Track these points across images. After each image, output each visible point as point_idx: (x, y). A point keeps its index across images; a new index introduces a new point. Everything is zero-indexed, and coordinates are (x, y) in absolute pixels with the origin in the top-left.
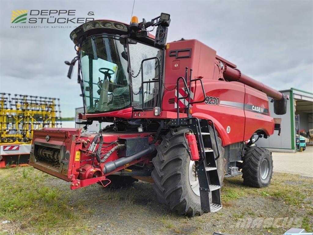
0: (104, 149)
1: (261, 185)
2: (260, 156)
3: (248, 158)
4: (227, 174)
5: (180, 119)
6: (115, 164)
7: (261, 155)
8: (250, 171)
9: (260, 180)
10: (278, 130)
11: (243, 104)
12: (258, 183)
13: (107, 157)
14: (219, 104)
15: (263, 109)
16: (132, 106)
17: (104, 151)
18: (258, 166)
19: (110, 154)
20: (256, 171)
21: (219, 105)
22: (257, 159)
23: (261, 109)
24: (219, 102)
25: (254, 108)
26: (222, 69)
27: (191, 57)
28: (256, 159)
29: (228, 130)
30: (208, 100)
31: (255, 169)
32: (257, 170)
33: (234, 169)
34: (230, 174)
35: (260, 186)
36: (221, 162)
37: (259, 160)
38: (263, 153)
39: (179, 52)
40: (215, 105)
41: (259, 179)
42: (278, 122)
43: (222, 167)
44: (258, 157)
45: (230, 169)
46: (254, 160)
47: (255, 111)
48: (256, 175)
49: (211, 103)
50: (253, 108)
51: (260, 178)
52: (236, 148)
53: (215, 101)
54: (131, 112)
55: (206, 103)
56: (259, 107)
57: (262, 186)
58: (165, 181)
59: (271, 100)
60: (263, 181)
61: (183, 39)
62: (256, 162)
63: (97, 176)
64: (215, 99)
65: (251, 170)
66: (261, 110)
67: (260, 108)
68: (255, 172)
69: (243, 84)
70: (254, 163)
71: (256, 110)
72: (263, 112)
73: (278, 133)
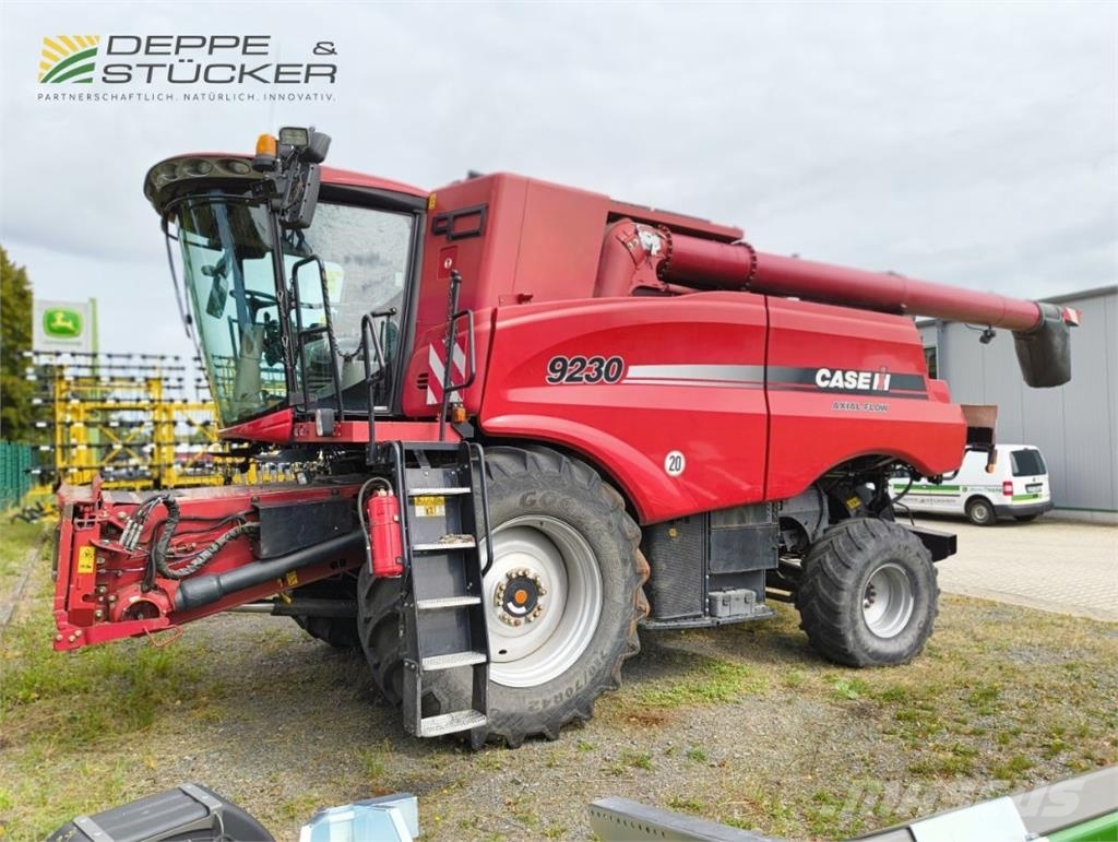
0: (201, 538)
1: (862, 657)
2: (859, 554)
3: (816, 560)
4: (699, 616)
5: (377, 444)
6: (219, 582)
7: (860, 549)
8: (817, 607)
9: (858, 641)
10: (984, 451)
11: (762, 367)
12: (846, 650)
13: (201, 561)
14: (624, 377)
15: (888, 376)
16: (291, 404)
17: (199, 543)
18: (842, 590)
19: (213, 553)
20: (838, 607)
21: (625, 381)
22: (844, 564)
23: (872, 379)
24: (622, 371)
25: (830, 379)
26: (648, 253)
27: (485, 234)
28: (840, 565)
29: (674, 463)
30: (563, 371)
31: (833, 600)
32: (842, 603)
33: (730, 596)
34: (712, 614)
35: (862, 663)
36: (620, 578)
37: (848, 567)
38: (873, 541)
39: (456, 217)
40: (602, 383)
41: (850, 637)
42: (984, 422)
43: (626, 592)
44: (848, 555)
45: (713, 599)
46: (831, 567)
47: (836, 388)
48: (839, 623)
49: (581, 379)
50: (824, 378)
51: (855, 633)
52: (751, 524)
53: (603, 369)
54: (288, 424)
55: (551, 380)
56: (858, 372)
57: (871, 661)
58: (371, 636)
59: (982, 334)
60: (875, 645)
61: (472, 175)
62: (838, 576)
63: (141, 616)
64: (601, 365)
65: (821, 602)
66: (871, 384)
67: (869, 375)
68: (834, 612)
69: (762, 297)
70: (831, 577)
71: (841, 385)
72: (886, 388)
73: (986, 463)
